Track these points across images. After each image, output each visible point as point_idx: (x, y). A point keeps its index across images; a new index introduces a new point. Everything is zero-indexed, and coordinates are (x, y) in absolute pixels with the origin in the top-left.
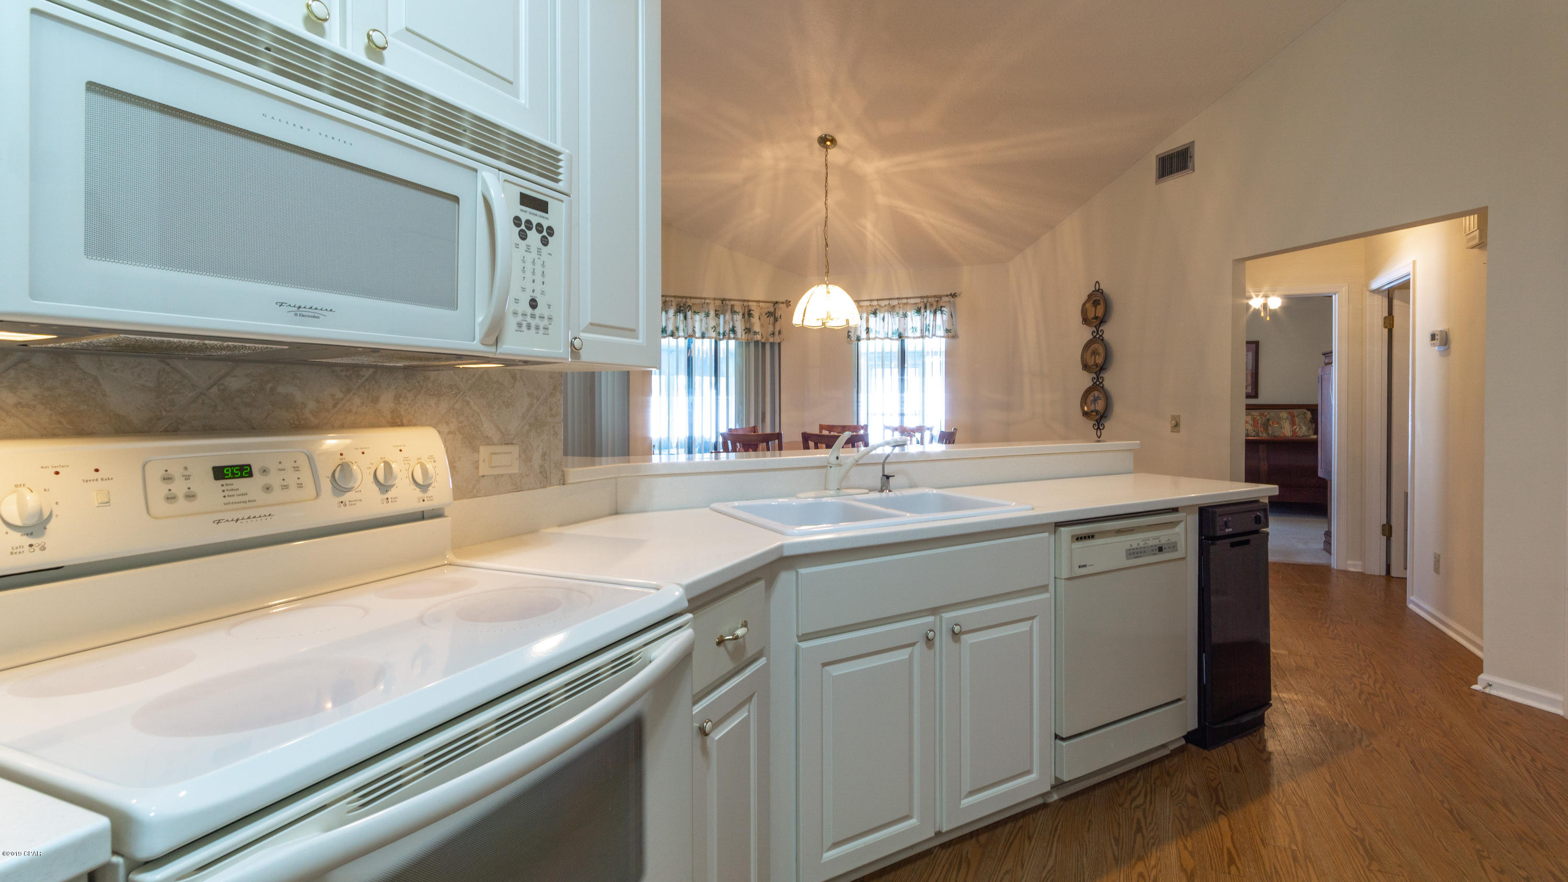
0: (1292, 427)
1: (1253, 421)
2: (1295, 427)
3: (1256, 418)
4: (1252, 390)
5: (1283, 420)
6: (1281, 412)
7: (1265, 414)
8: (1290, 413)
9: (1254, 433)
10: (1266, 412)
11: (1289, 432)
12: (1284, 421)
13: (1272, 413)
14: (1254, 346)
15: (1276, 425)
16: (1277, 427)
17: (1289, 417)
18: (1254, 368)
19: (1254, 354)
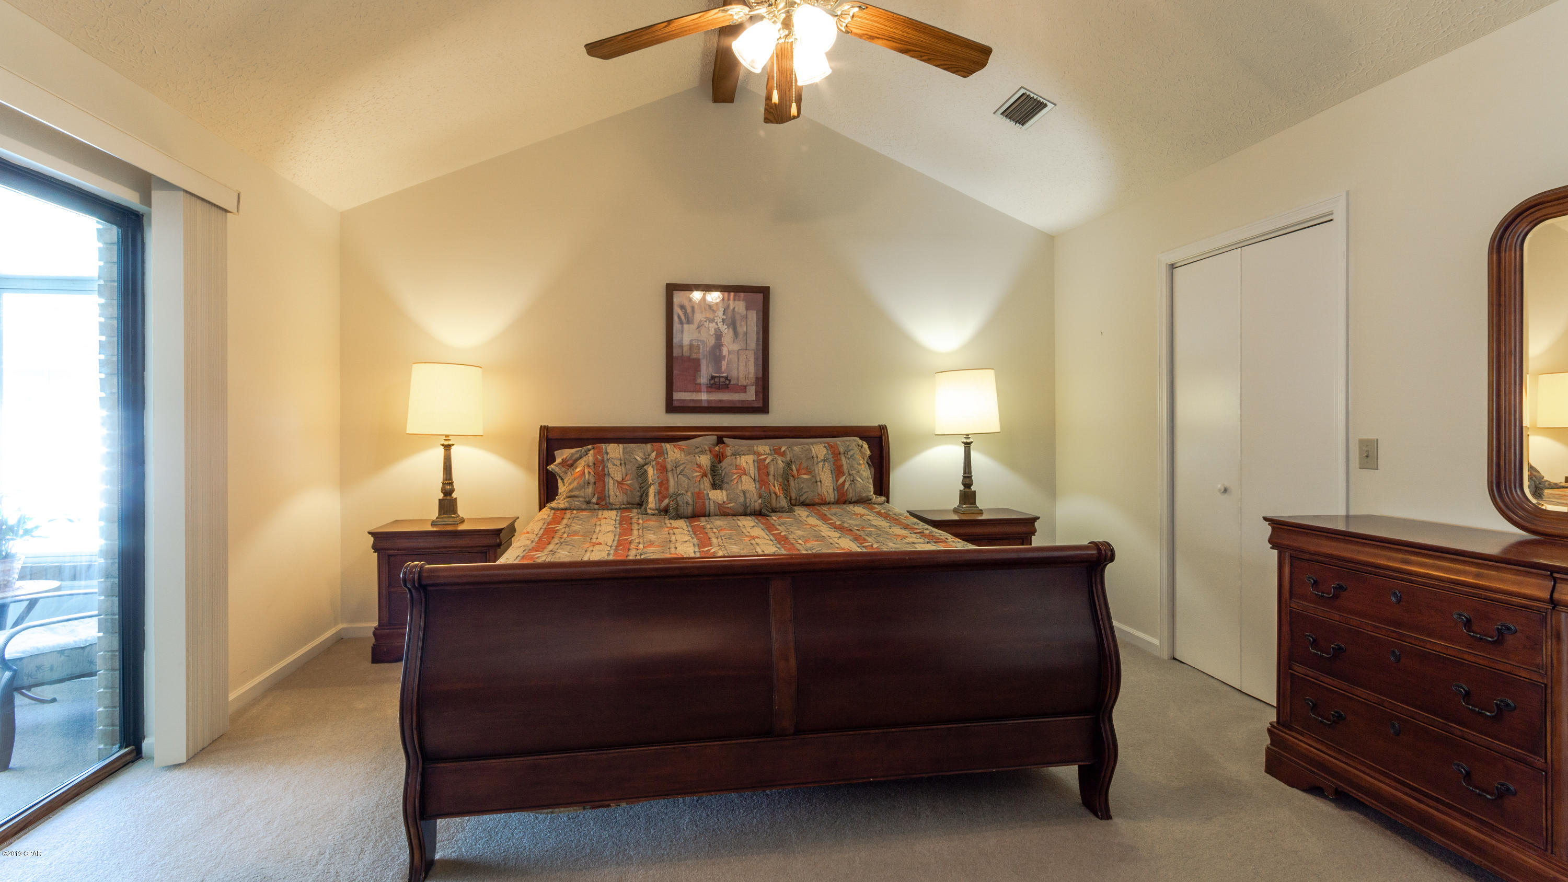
0: (837, 481)
1: (759, 469)
2: (841, 480)
3: (765, 459)
4: (756, 395)
5: (817, 463)
6: (812, 444)
7: (783, 449)
8: (830, 446)
9: (760, 501)
10: (783, 444)
11: (831, 491)
12: (821, 464)
13: (796, 447)
14: (760, 296)
15: (805, 476)
16: (807, 479)
17: (830, 456)
18: (761, 347)
19: (761, 314)
